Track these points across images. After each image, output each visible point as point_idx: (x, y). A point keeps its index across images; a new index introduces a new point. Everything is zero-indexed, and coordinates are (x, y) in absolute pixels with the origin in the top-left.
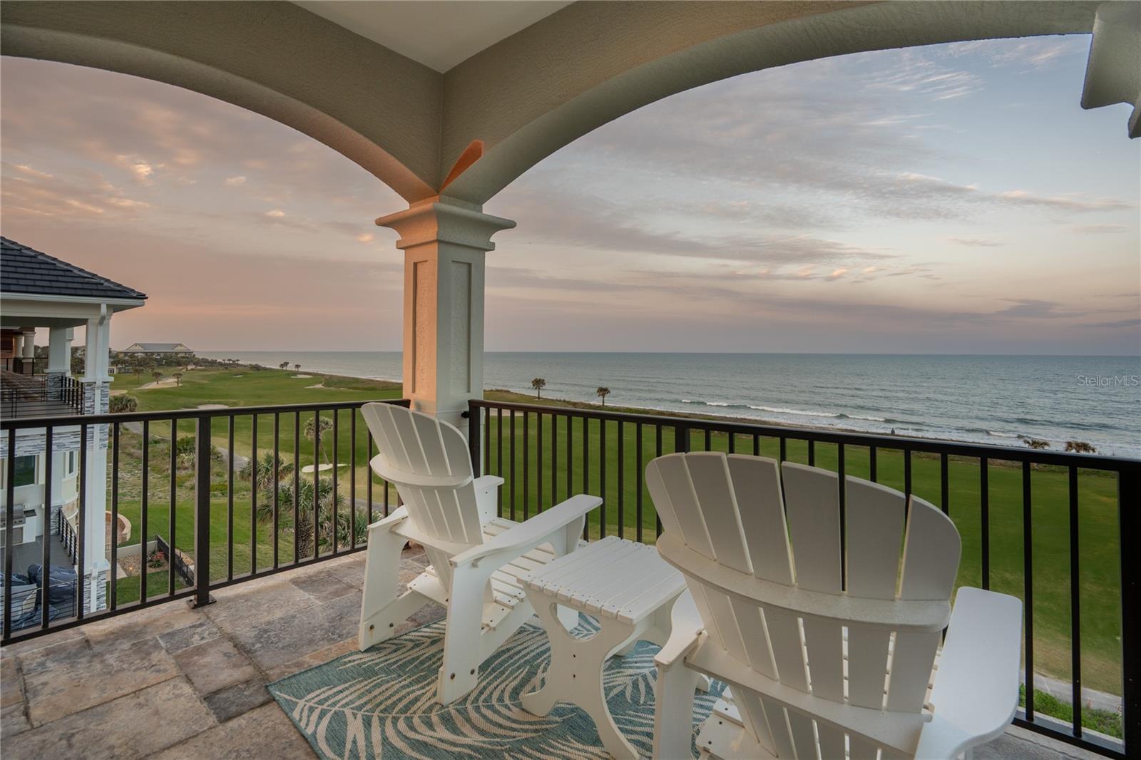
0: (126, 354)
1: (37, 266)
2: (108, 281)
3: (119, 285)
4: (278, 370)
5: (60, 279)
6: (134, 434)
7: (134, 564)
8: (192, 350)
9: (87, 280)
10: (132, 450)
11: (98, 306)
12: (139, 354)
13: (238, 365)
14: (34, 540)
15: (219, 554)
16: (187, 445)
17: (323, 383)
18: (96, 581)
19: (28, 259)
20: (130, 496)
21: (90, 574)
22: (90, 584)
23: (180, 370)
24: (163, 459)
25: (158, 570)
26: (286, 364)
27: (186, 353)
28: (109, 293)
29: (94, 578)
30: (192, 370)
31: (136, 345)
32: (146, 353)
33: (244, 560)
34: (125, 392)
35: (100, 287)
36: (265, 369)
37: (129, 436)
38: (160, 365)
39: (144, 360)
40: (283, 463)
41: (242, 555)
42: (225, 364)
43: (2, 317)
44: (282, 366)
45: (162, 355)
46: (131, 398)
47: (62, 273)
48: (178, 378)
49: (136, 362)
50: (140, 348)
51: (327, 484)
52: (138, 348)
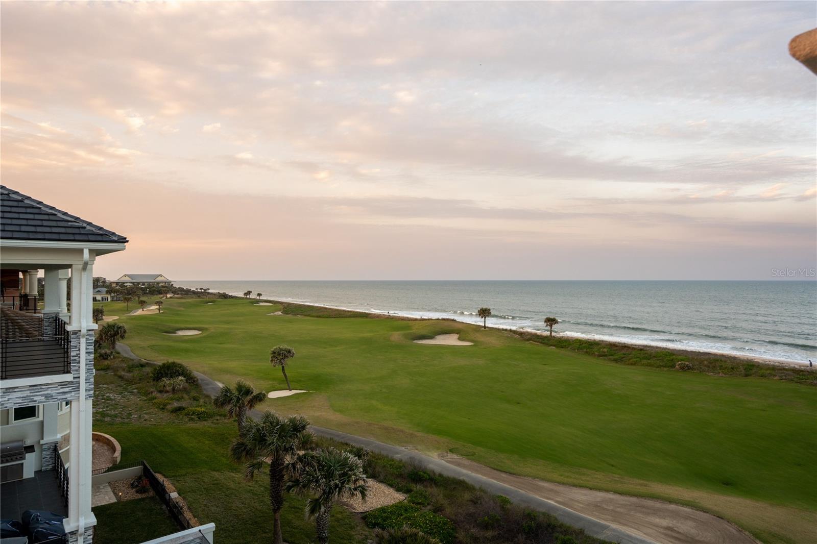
0: (117, 283)
1: (23, 210)
2: (90, 224)
3: (101, 229)
4: (242, 298)
5: (45, 223)
6: (125, 358)
7: (123, 489)
8: (170, 279)
9: (70, 223)
10: (123, 373)
11: (81, 251)
12: (128, 284)
13: (208, 293)
14: (33, 476)
15: (197, 481)
16: (168, 370)
17: (282, 311)
18: (82, 537)
19: (15, 204)
20: (121, 417)
21: (78, 530)
22: (77, 540)
23: (161, 298)
24: (148, 382)
25: (144, 496)
26: (249, 292)
27: (165, 282)
28: (91, 238)
29: (81, 535)
30: (171, 298)
31: (125, 276)
32: (133, 283)
33: (220, 489)
34: (116, 318)
35: (82, 231)
36: (231, 297)
37: (120, 359)
38: (145, 293)
39: (132, 288)
40: (252, 393)
41: (218, 484)
42: (198, 293)
43: (1, 264)
44: (246, 294)
45: (146, 284)
46: (121, 325)
47: (46, 217)
48: (159, 305)
49: (126, 291)
50: (129, 279)
51: (298, 423)
52: (127, 279)
